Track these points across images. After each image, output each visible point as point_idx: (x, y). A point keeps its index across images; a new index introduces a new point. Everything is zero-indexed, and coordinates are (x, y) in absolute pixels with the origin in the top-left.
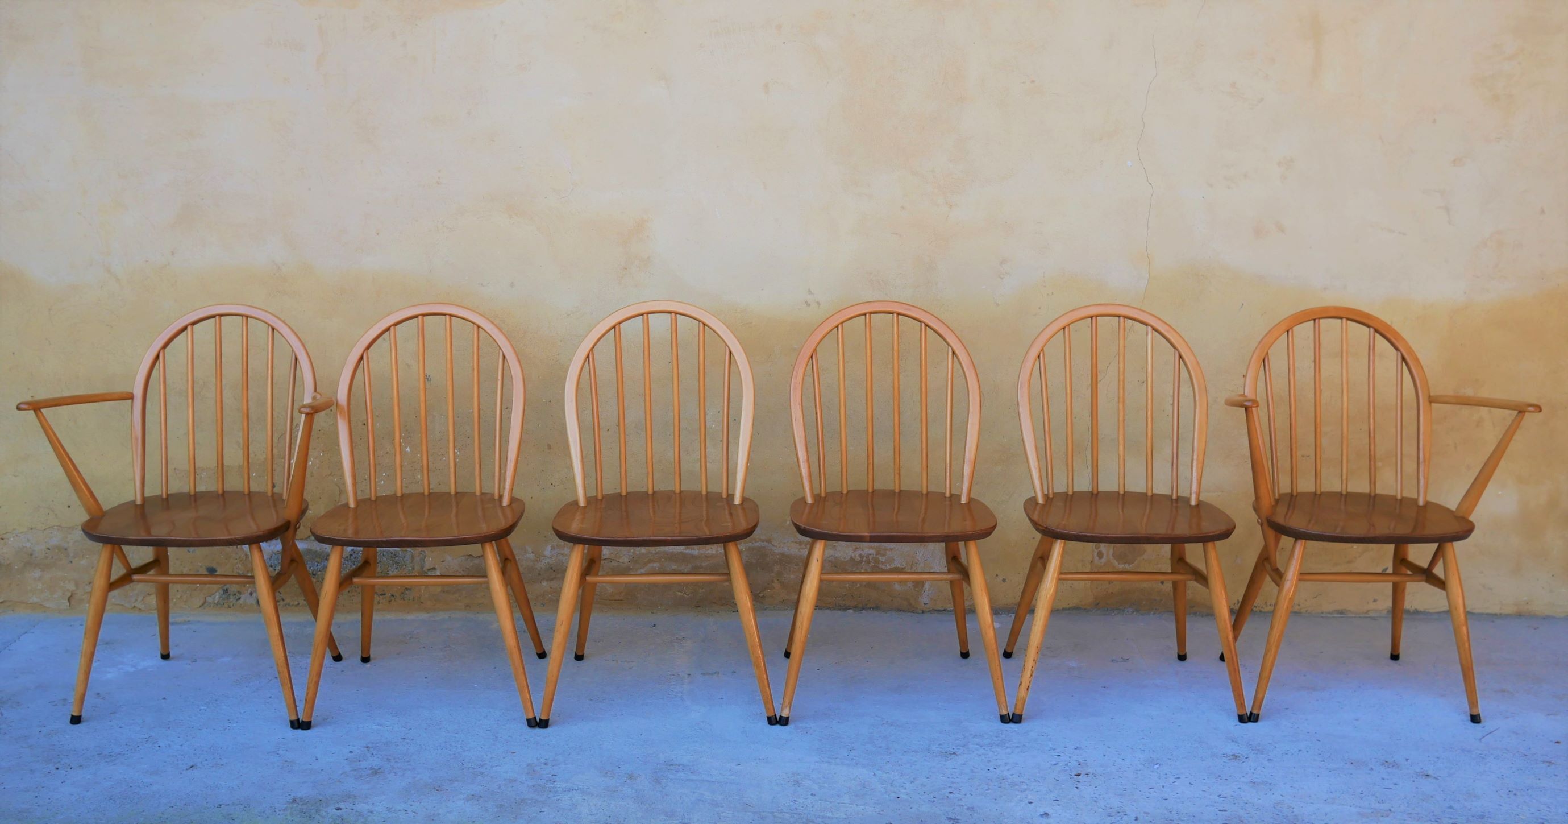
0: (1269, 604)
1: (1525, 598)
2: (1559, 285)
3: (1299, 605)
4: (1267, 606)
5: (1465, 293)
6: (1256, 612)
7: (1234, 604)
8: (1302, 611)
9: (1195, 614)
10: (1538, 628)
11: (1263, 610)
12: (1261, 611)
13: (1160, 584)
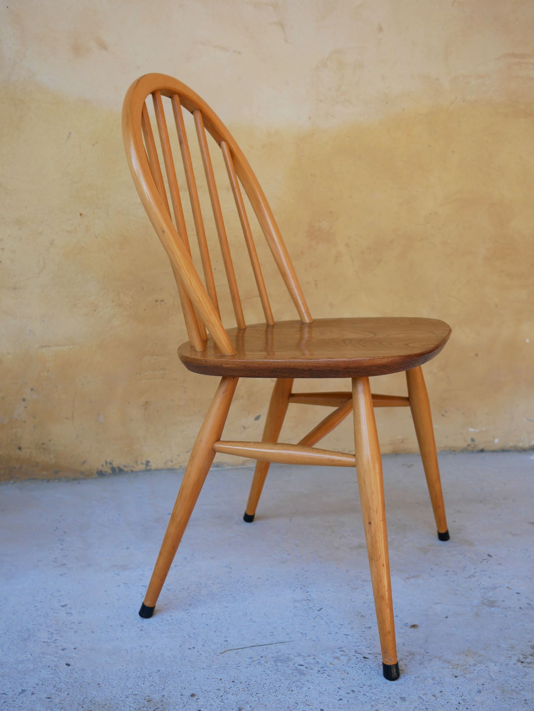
0: (139, 462)
1: (400, 437)
2: (404, 110)
3: (172, 461)
4: (138, 465)
5: (310, 118)
6: (127, 472)
7: (103, 466)
8: (177, 467)
9: (60, 480)
10: (412, 465)
11: (134, 469)
12: (132, 471)
13: (18, 451)
